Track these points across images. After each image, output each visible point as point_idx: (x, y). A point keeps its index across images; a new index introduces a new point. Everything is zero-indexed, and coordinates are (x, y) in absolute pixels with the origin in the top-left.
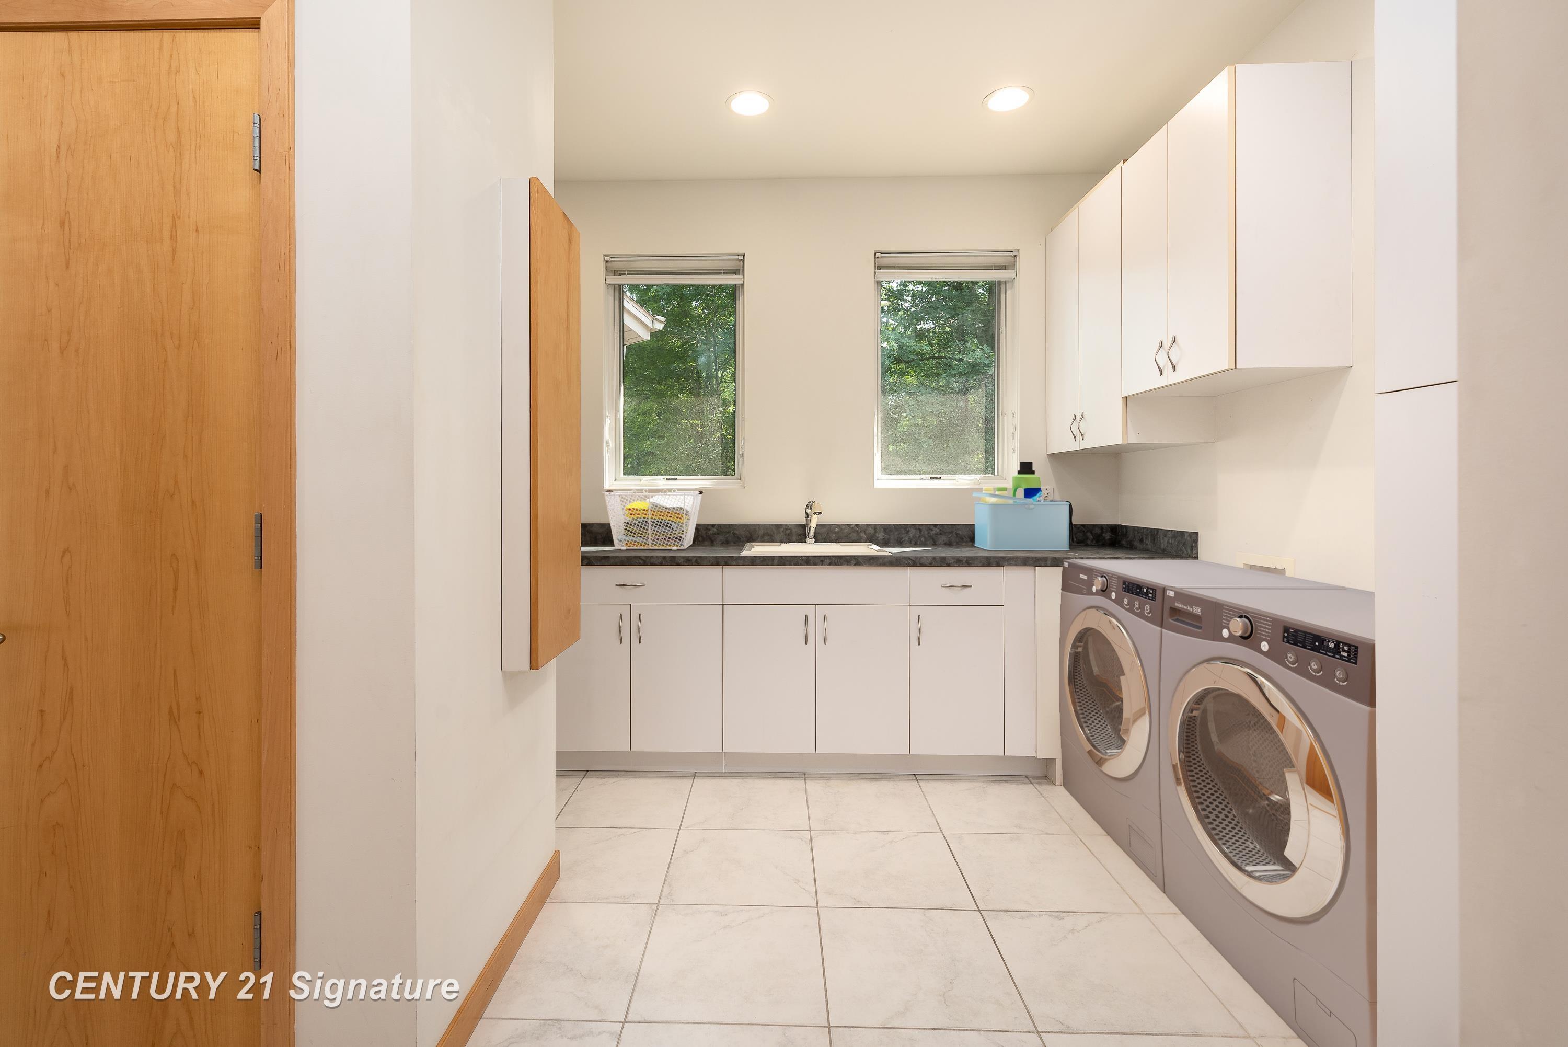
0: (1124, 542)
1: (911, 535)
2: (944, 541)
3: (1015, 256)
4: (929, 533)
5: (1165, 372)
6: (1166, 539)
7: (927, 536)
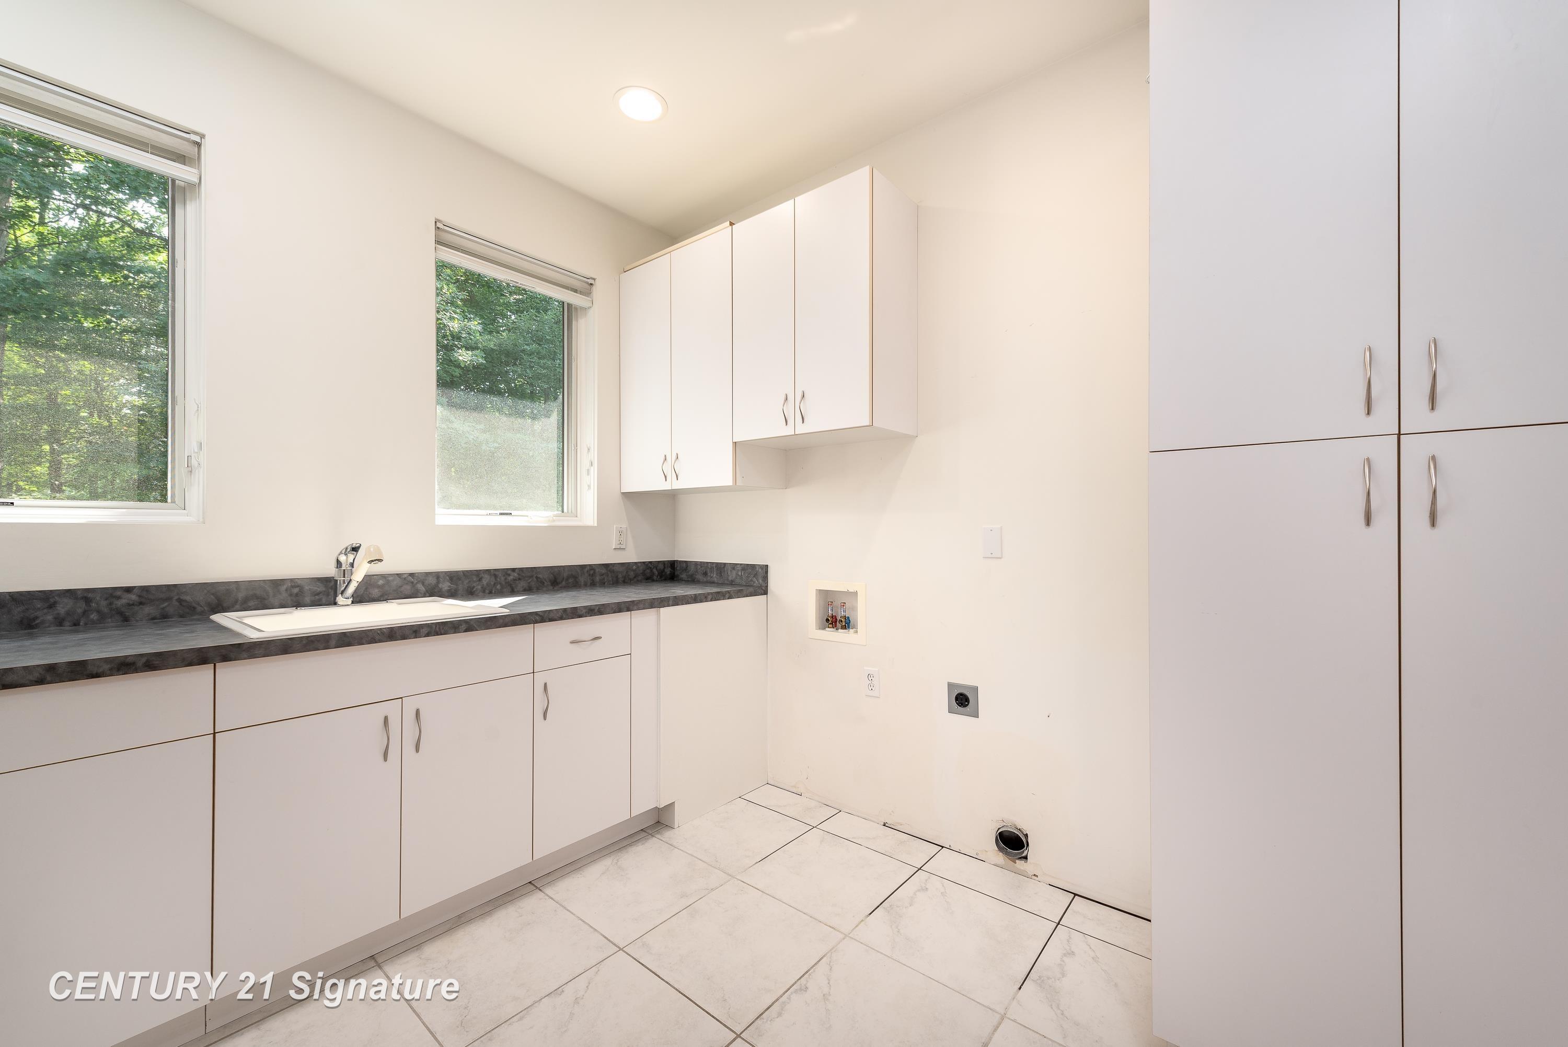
0: (684, 576)
1: (485, 582)
2: (523, 587)
3: (591, 284)
4: (506, 579)
5: (791, 422)
6: (734, 573)
7: (504, 583)
